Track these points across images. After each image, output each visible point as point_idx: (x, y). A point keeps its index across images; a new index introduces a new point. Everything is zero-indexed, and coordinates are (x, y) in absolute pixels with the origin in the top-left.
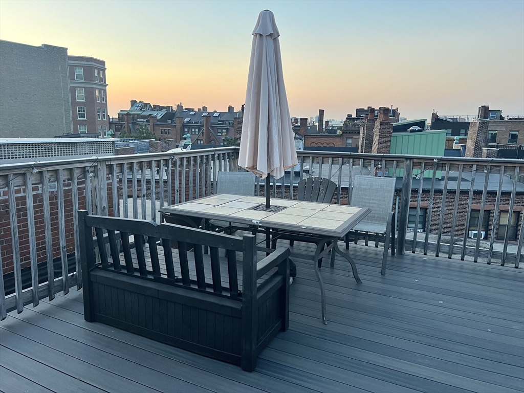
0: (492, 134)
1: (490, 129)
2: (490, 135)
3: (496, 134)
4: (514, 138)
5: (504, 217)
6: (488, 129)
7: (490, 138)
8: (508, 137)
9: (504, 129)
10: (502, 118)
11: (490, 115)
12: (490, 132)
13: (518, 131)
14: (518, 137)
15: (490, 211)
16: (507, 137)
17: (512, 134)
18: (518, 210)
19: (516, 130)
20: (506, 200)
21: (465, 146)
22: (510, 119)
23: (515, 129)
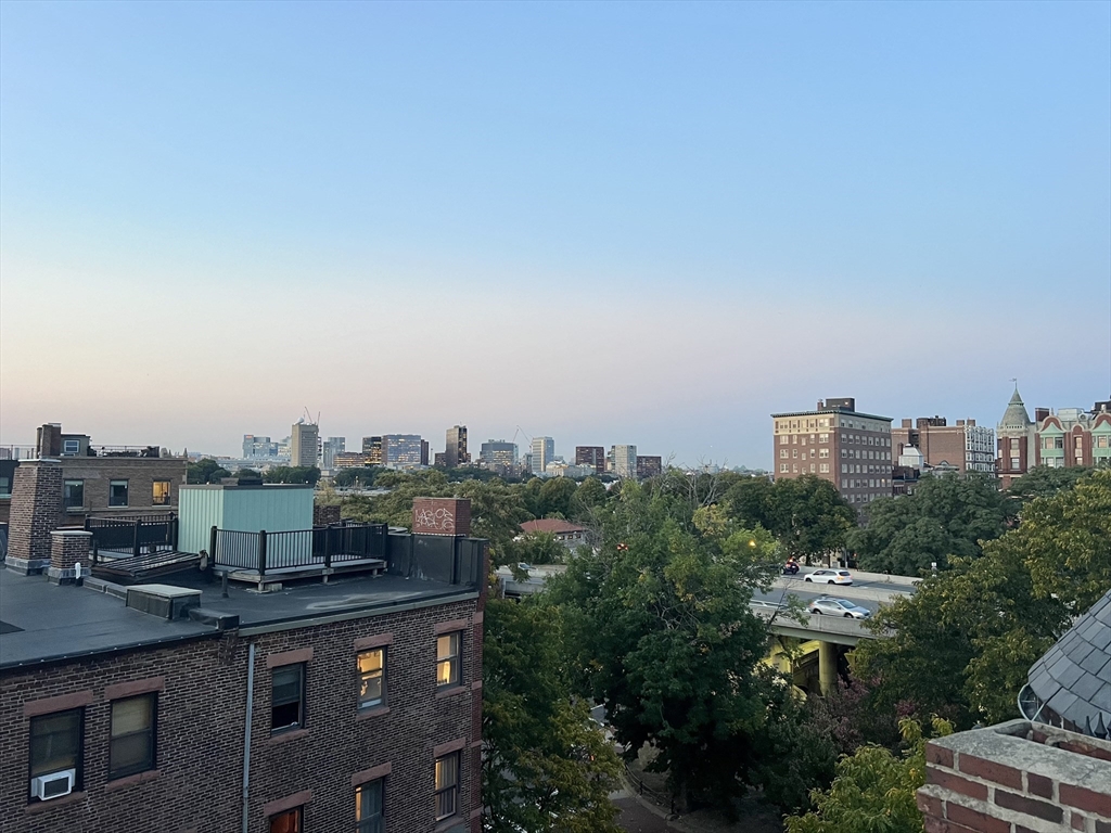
0: (72, 487)
1: (69, 477)
2: (68, 489)
3: (81, 487)
4: (120, 494)
5: (119, 716)
6: (64, 476)
7: (68, 495)
8: (108, 493)
9: (99, 477)
10: (91, 452)
11: (65, 446)
12: (67, 483)
13: (127, 480)
14: (130, 492)
15: (83, 708)
16: (106, 493)
17: (115, 487)
18: (154, 687)
19: (124, 477)
20: (122, 669)
21: (7, 525)
22: (110, 454)
23: (120, 476)
